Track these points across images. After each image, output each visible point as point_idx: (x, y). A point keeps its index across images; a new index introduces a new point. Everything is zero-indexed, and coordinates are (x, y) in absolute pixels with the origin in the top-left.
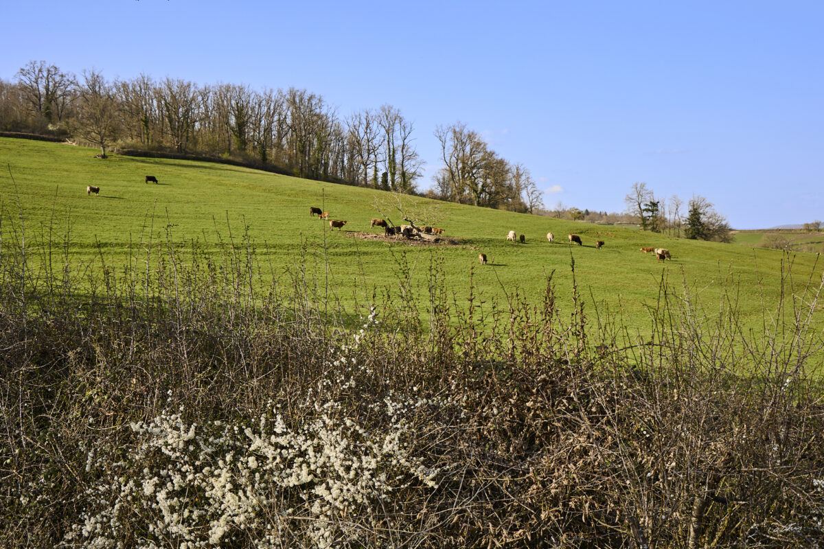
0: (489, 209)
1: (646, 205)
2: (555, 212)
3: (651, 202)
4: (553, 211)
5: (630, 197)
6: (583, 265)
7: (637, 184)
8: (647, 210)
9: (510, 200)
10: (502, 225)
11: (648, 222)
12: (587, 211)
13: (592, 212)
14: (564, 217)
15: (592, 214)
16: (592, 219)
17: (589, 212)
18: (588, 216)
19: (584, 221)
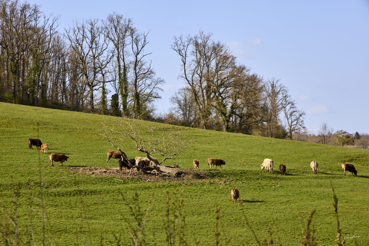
0: (240, 134)
2: (319, 136)
4: (317, 135)
6: (355, 199)
9: (265, 123)
10: (257, 153)
12: (357, 133)
13: (363, 135)
14: (330, 142)
15: (363, 137)
16: (363, 144)
17: (360, 135)
18: (359, 140)
19: (354, 145)
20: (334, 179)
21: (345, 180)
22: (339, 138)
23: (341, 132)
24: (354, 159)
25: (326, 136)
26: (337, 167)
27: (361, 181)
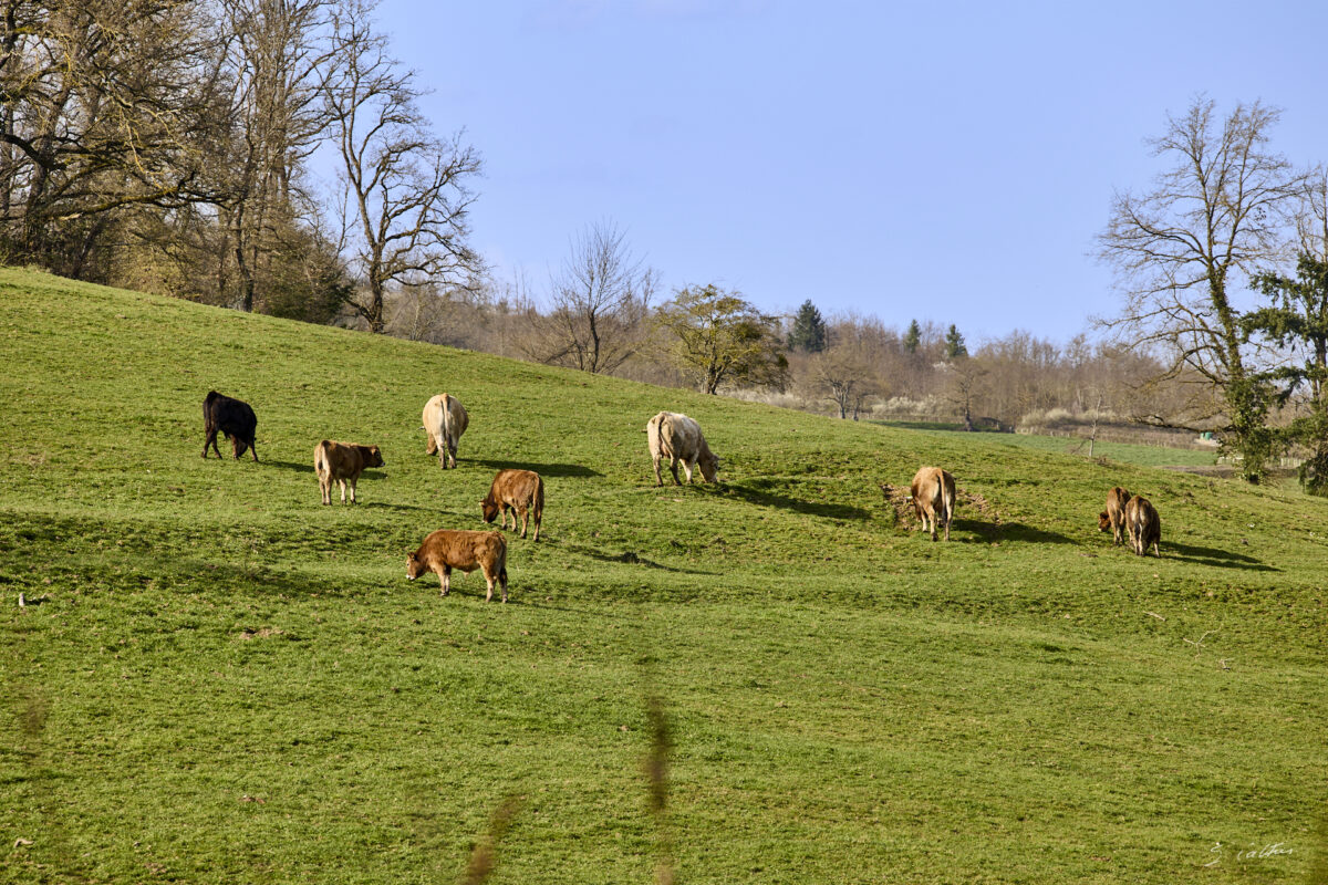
0: (35, 276)
1: (1271, 283)
2: (563, 316)
3: (1307, 264)
4: (546, 308)
5: (1146, 212)
6: (771, 739)
7: (1197, 120)
8: (1278, 325)
9: (206, 209)
10: (140, 407)
11: (1277, 419)
12: (809, 316)
13: (849, 328)
14: (627, 363)
15: (845, 341)
16: (845, 384)
17: (829, 323)
18: (817, 357)
19: (783, 391)
20: (645, 605)
21: (713, 615)
22: (690, 334)
23: (706, 301)
24: (778, 477)
25: (609, 320)
26: (668, 525)
27: (815, 624)
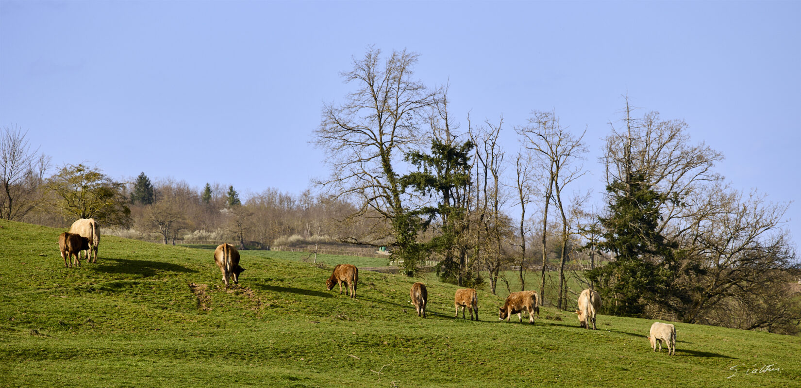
1: (417, 157)
3: (437, 146)
5: (343, 117)
7: (370, 62)
8: (422, 182)
11: (423, 238)
12: (143, 182)
13: (168, 189)
14: (31, 213)
15: (166, 197)
16: (167, 223)
17: (156, 187)
18: (149, 207)
19: (128, 228)
20: (44, 361)
21: (87, 366)
22: (69, 195)
23: (78, 174)
24: (126, 280)
25: (18, 187)
26: (57, 312)
27: (150, 369)
